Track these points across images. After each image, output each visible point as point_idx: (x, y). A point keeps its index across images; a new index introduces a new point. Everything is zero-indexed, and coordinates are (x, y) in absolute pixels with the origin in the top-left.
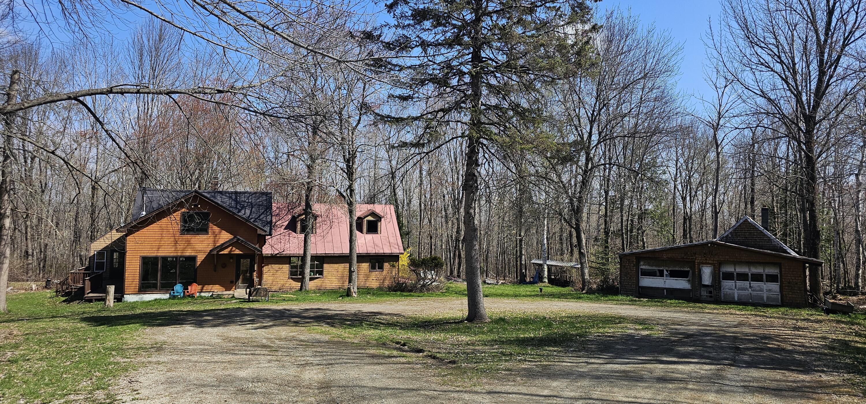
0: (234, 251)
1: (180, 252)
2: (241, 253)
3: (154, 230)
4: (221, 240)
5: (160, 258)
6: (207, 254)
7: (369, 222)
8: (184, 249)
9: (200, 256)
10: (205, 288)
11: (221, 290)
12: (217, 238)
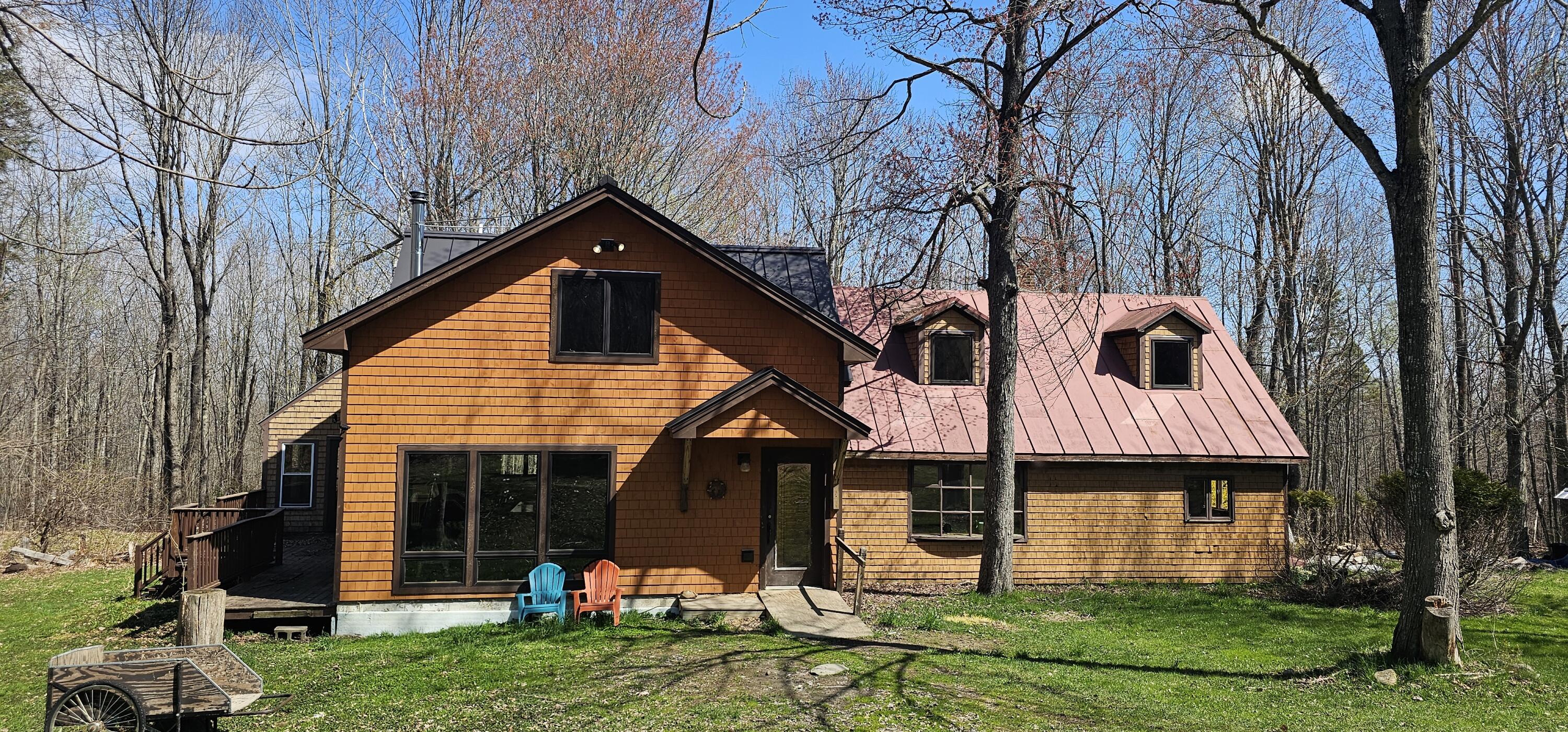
0: (766, 427)
1: (550, 430)
2: (789, 435)
3: (452, 344)
4: (703, 385)
5: (473, 458)
6: (652, 440)
7: (1160, 347)
8: (568, 422)
9: (625, 449)
10: (649, 581)
11: (708, 589)
12: (693, 376)
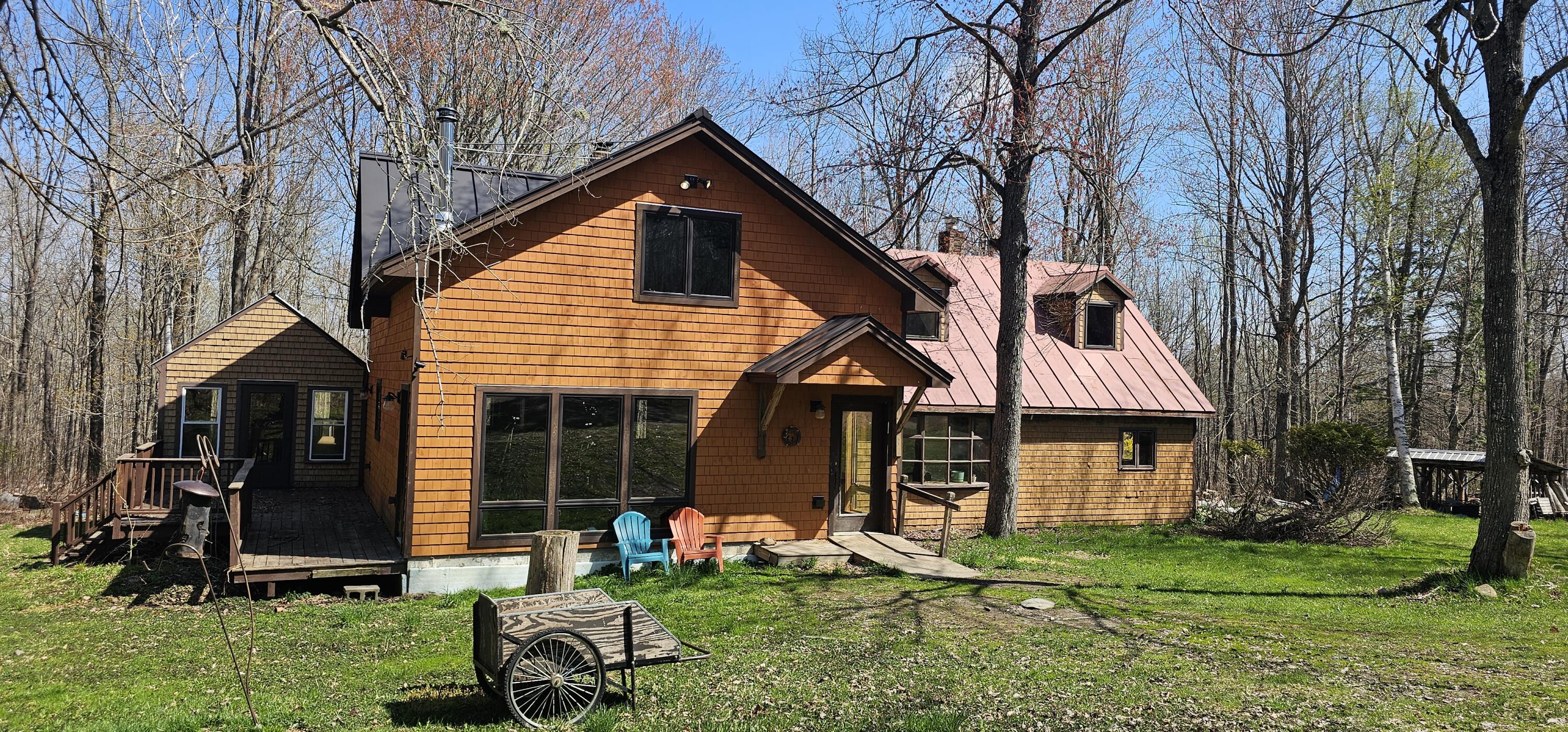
0: (859, 374)
1: (634, 373)
2: (878, 383)
3: (534, 278)
4: (780, 331)
5: (555, 402)
6: (731, 386)
7: (1092, 310)
8: (652, 366)
9: (707, 394)
10: (728, 529)
11: (782, 536)
12: (771, 322)
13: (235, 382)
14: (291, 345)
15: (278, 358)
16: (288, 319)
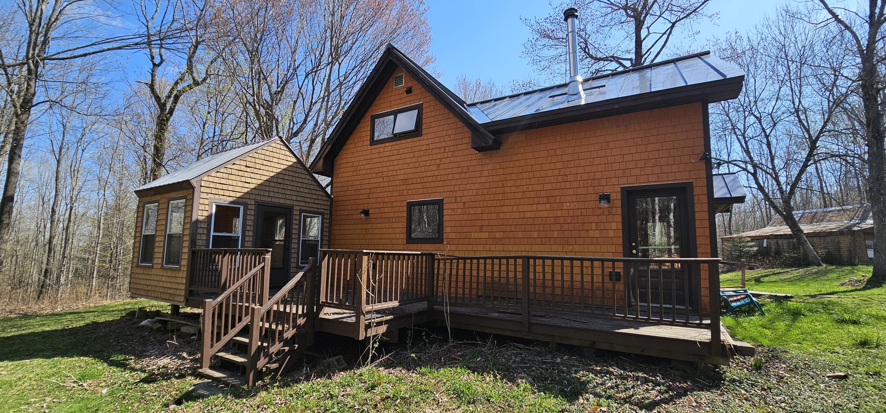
13: (253, 202)
14: (290, 178)
15: (282, 186)
16: (289, 159)
